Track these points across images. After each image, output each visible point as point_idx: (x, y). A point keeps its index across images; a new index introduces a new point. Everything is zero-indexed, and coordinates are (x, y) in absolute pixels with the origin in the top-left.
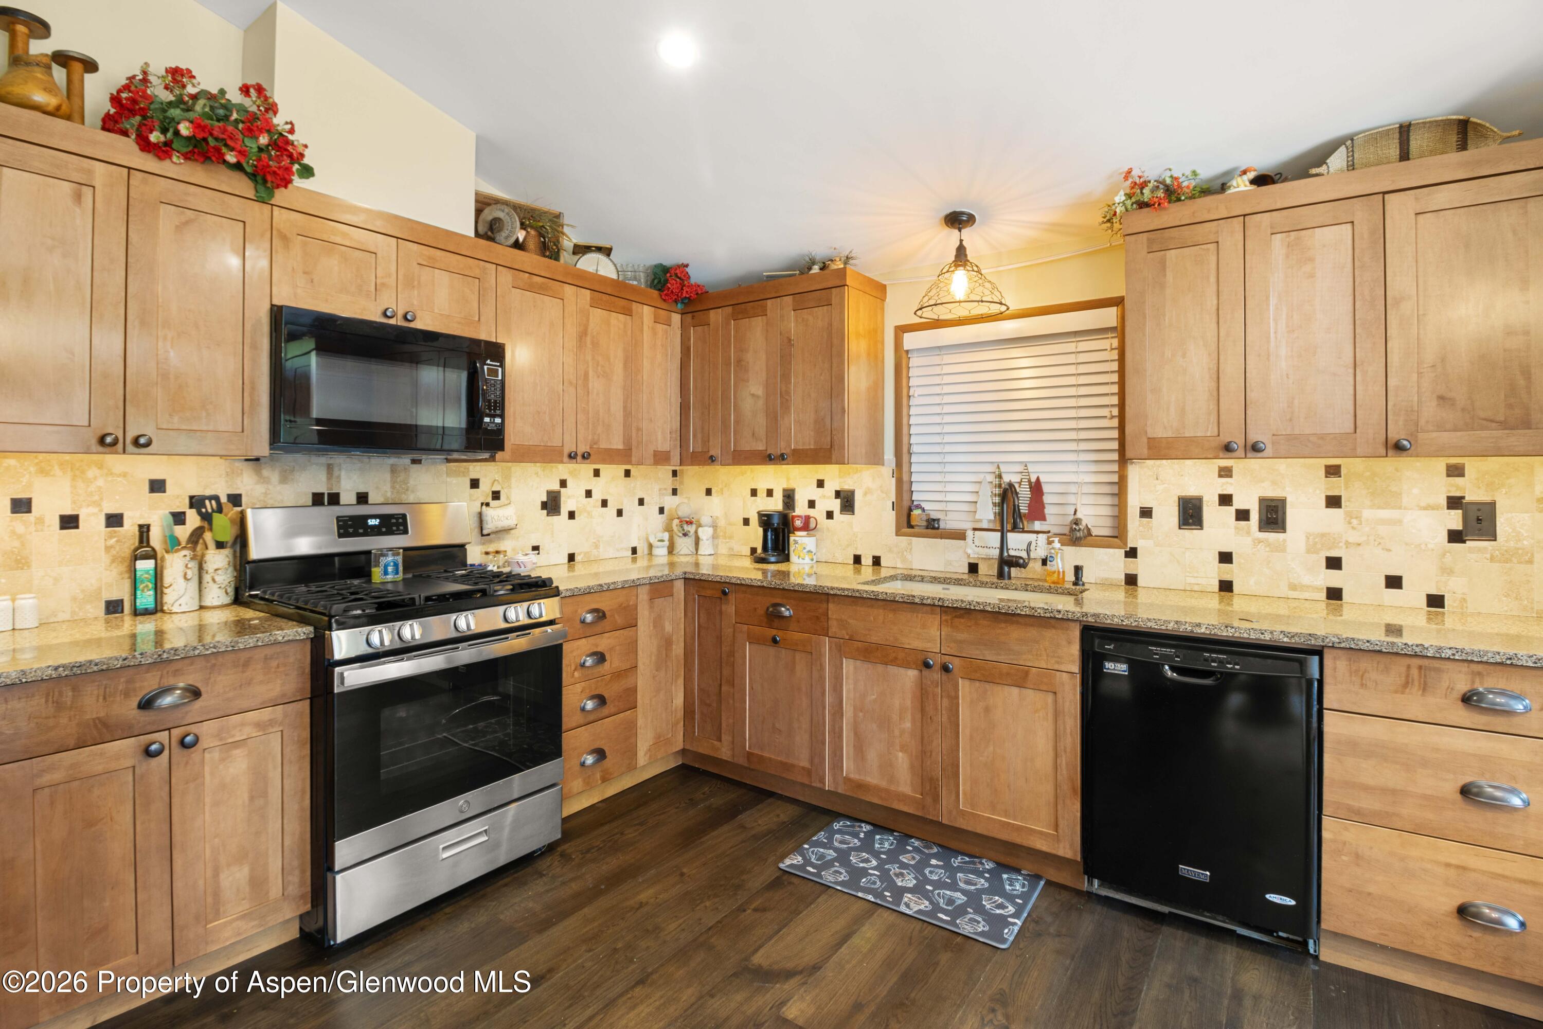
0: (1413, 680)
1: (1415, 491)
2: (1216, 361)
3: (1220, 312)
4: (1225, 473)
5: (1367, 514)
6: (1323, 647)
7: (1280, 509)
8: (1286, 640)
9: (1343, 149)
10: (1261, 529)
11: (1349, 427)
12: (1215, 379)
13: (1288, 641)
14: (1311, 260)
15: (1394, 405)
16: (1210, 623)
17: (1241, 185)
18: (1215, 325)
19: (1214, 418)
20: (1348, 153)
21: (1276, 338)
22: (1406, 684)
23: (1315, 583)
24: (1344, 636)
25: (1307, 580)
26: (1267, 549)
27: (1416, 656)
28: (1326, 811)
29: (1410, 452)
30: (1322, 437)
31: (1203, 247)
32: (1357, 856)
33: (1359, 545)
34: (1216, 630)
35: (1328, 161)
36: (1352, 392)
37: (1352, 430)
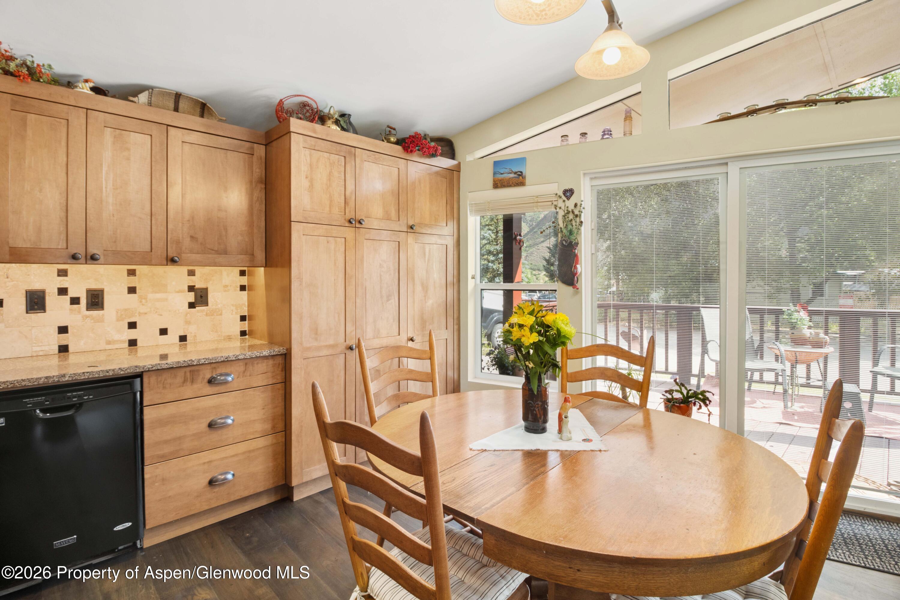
0: (187, 379)
1: (174, 283)
2: (65, 199)
3: (69, 167)
4: (63, 273)
5: (150, 296)
6: (142, 372)
7: (100, 296)
8: (122, 373)
9: (146, 93)
10: (88, 309)
11: (147, 248)
12: (65, 211)
13: (124, 373)
14: (128, 149)
15: (171, 239)
16: (72, 373)
17: (85, 89)
18: (65, 175)
19: (63, 236)
20: (149, 95)
21: (106, 191)
22: (185, 381)
23: (122, 338)
24: (154, 363)
25: (117, 337)
26: (92, 321)
27: (189, 366)
28: (146, 463)
29: (178, 263)
30: (134, 253)
31: (57, 119)
32: (163, 480)
33: (146, 313)
34: (76, 377)
35: (139, 96)
36: (149, 229)
37: (149, 250)
